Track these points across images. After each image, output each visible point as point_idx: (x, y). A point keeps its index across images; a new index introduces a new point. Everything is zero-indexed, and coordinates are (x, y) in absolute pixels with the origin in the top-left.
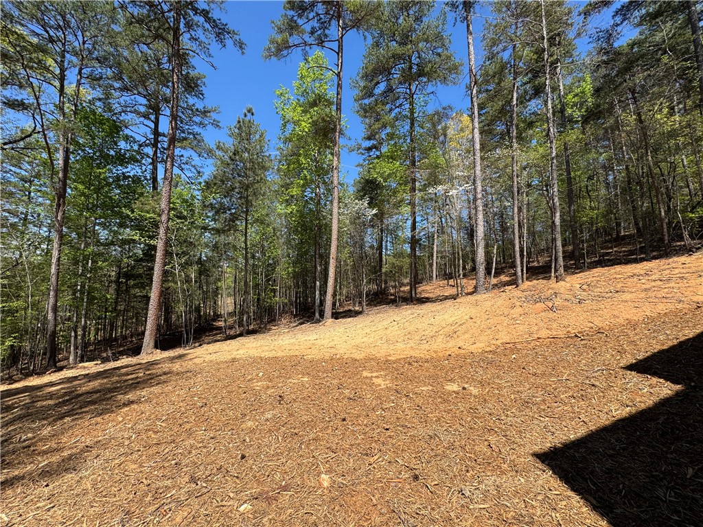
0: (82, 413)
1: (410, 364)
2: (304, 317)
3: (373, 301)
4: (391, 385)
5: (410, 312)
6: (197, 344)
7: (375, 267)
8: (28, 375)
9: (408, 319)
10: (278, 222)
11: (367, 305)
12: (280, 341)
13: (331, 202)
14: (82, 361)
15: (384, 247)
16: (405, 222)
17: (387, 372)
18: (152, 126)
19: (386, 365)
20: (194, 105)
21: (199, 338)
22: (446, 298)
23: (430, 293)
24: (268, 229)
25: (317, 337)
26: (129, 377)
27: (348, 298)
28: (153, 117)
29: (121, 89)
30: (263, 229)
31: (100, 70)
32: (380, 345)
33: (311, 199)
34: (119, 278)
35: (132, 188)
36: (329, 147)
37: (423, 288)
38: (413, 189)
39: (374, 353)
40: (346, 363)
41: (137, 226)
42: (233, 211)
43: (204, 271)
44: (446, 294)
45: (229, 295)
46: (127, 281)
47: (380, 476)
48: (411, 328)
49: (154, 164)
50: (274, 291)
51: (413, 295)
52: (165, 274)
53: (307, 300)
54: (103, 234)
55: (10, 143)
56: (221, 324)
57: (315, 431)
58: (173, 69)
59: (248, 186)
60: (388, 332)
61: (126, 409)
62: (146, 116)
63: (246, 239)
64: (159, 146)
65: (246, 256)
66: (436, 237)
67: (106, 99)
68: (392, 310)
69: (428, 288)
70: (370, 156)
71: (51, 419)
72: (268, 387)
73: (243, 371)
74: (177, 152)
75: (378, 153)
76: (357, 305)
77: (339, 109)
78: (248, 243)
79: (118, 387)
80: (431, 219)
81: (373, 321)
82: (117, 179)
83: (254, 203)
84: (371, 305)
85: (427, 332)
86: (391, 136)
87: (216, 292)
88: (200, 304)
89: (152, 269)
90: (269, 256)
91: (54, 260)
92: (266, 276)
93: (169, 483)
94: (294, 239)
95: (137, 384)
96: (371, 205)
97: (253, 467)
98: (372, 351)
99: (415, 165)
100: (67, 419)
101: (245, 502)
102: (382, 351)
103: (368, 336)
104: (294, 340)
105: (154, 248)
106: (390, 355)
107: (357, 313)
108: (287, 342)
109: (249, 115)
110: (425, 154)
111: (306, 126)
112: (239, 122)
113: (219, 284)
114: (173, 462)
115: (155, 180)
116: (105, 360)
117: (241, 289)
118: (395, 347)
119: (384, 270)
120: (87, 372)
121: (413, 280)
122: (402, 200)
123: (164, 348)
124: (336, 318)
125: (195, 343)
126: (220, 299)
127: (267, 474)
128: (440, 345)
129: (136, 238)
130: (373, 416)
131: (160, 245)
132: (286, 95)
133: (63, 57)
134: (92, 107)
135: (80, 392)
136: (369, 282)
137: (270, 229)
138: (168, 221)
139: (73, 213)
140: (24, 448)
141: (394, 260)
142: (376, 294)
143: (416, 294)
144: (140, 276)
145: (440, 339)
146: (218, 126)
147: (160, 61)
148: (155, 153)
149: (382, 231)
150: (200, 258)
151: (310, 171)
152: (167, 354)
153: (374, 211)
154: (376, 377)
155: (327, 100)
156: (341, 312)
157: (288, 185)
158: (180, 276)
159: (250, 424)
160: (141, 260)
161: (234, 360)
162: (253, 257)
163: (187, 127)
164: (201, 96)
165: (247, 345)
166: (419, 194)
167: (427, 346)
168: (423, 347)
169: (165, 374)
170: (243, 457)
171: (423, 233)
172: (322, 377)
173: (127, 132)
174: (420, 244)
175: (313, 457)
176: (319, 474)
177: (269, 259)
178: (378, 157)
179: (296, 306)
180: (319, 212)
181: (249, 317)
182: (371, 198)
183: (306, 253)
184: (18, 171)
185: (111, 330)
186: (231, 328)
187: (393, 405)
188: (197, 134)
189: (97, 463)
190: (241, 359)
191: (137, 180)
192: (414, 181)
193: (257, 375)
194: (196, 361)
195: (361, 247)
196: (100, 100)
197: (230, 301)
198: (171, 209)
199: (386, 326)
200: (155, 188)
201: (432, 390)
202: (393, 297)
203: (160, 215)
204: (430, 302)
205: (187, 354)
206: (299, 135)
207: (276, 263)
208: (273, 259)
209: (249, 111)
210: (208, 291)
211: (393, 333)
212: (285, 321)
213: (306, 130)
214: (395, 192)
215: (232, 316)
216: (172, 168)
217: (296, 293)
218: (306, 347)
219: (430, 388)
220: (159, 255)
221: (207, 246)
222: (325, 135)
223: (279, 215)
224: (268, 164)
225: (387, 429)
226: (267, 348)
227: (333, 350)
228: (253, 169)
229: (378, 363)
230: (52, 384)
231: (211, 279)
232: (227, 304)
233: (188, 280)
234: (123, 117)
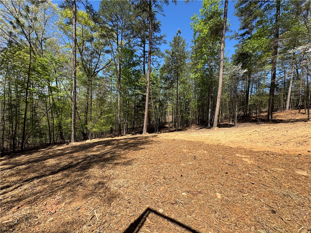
0: (130, 149)
1: (267, 154)
2: (202, 125)
3: (241, 120)
4: (254, 163)
5: (267, 127)
6: (160, 133)
7: (243, 102)
8: (115, 136)
9: (266, 131)
10: (191, 82)
11: (237, 122)
12: (192, 135)
13: (219, 69)
14: (127, 134)
15: (250, 91)
16: (266, 75)
17: (251, 156)
18: (143, 49)
19: (250, 153)
20: (156, 36)
21: (160, 131)
22: (297, 121)
23: (284, 117)
24: (186, 86)
25: (210, 135)
26: (141, 140)
27: (226, 118)
28: (143, 45)
29: (133, 38)
30: (184, 86)
31: (127, 32)
32: (246, 142)
33: (207, 69)
34: (135, 107)
35: (137, 74)
36: (219, 40)
37: (277, 114)
38: (276, 53)
39: (242, 146)
40: (226, 148)
41: (139, 89)
42: (172, 79)
43: (161, 105)
44: (296, 118)
45: (170, 115)
46: (137, 108)
47: (249, 204)
48: (268, 136)
49: (144, 64)
50: (189, 113)
51: (270, 118)
52: (149, 105)
53: (204, 118)
54: (130, 92)
55: (107, 65)
56: (167, 126)
57: (212, 174)
58: (149, 23)
59: (178, 67)
60: (252, 136)
61: (142, 150)
62: (141, 46)
63: (177, 91)
64: (145, 57)
65: (177, 98)
66: (291, 82)
67: (129, 43)
68: (253, 125)
69: (281, 114)
70: (244, 39)
71: (123, 149)
72: (189, 152)
73: (178, 144)
74: (152, 57)
75: (249, 36)
76: (231, 122)
77: (225, 16)
78: (178, 93)
79: (138, 143)
80: (288, 71)
81: (242, 130)
82: (133, 72)
83: (181, 75)
84: (240, 122)
85: (280, 139)
86: (260, 23)
87: (165, 113)
88: (160, 118)
89: (145, 104)
90: (187, 98)
91: (119, 101)
92: (185, 107)
93: (157, 177)
94: (198, 90)
95: (143, 143)
96: (243, 68)
97: (186, 180)
98: (241, 145)
99: (278, 37)
100: (127, 150)
101: (184, 192)
102: (248, 146)
103: (239, 137)
104: (198, 135)
105: (145, 96)
106: (253, 148)
107: (231, 126)
108: (195, 135)
109: (179, 34)
110: (287, 27)
111: (206, 31)
112: (175, 38)
113: (166, 110)
114: (158, 171)
115: (144, 70)
116: (133, 134)
117: (175, 112)
118: (256, 145)
119: (249, 103)
120: (129, 137)
121: (270, 109)
122: (266, 61)
123: (149, 133)
124: (219, 127)
125: (159, 132)
126: (167, 116)
127: (192, 185)
128: (291, 148)
129: (140, 93)
130: (244, 176)
131: (147, 95)
132: (196, 18)
133: (117, 31)
134: (126, 47)
135: (129, 143)
136: (239, 110)
137: (187, 86)
138: (149, 86)
139: (122, 85)
140: (119, 156)
141: (257, 98)
142: (243, 117)
143: (272, 117)
144: (141, 107)
145: (291, 145)
146: (165, 43)
147: (145, 21)
148: (144, 59)
149: (249, 81)
150: (160, 100)
151: (208, 55)
152: (150, 135)
153: (246, 71)
154: (244, 158)
155: (218, 13)
156: (222, 125)
157: (196, 64)
158: (153, 106)
159: (183, 164)
160: (141, 101)
161: (174, 140)
162: (180, 98)
163: (154, 46)
164: (159, 31)
165: (179, 135)
166: (279, 56)
167: (280, 147)
168: (277, 147)
169: (151, 141)
170: (182, 176)
171: (280, 81)
172: (214, 152)
173: (135, 53)
174: (277, 88)
175: (212, 184)
176: (215, 192)
177: (186, 99)
178: (249, 38)
179: (199, 120)
180: (211, 75)
181: (178, 124)
182: (243, 64)
183: (204, 96)
184: (109, 74)
185: (134, 125)
186: (171, 128)
187: (256, 173)
188: (158, 48)
189: (136, 164)
190: (177, 140)
191: (139, 71)
192: (276, 47)
193: (184, 147)
194: (160, 138)
195: (235, 92)
196: (127, 43)
197: (171, 117)
198: (150, 81)
199: (250, 134)
200: (144, 73)
201: (285, 171)
202: (254, 119)
203: (147, 84)
204: (283, 122)
205: (157, 135)
206: (202, 37)
207: (190, 101)
208: (188, 99)
209: (179, 32)
210: (162, 113)
211: (255, 137)
212: (194, 127)
213: (206, 33)
214: (260, 57)
215: (172, 123)
216: (150, 64)
217: (199, 115)
218: (204, 138)
219: (283, 170)
220: (147, 98)
221: (162, 95)
222: (217, 33)
223: (192, 79)
224: (186, 56)
225: (253, 184)
226: (187, 137)
227: (218, 142)
228: (180, 59)
229: (245, 151)
230: (121, 139)
231: (164, 108)
232: (169, 118)
233: (156, 108)
234: (134, 48)
